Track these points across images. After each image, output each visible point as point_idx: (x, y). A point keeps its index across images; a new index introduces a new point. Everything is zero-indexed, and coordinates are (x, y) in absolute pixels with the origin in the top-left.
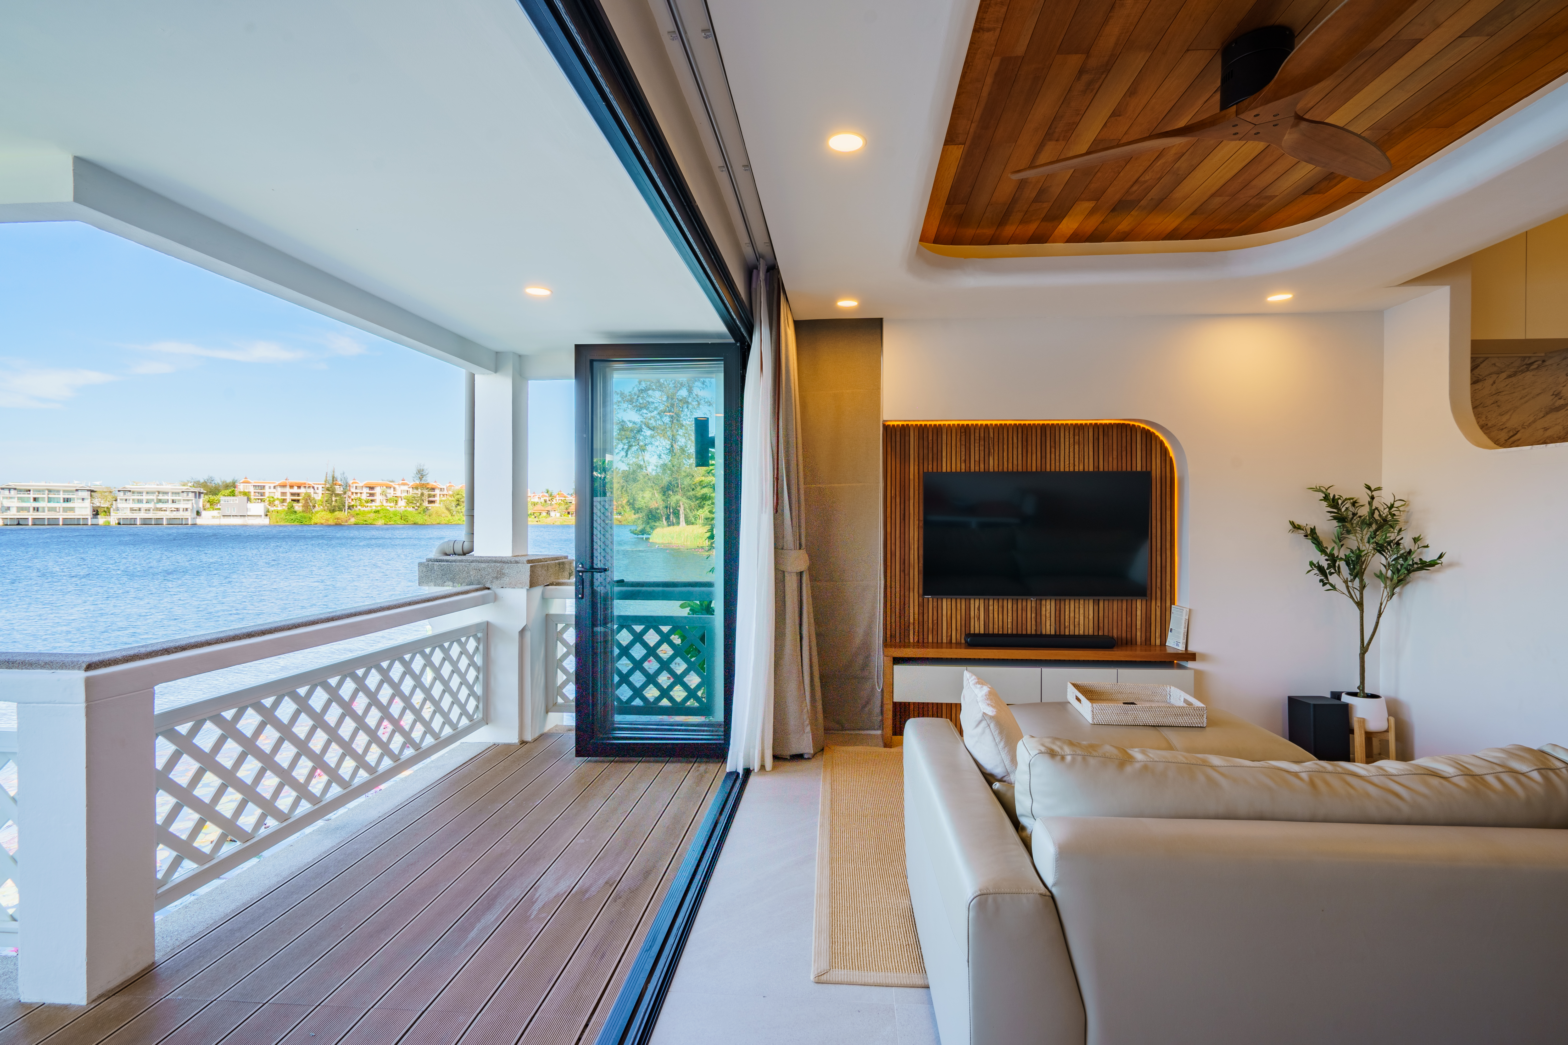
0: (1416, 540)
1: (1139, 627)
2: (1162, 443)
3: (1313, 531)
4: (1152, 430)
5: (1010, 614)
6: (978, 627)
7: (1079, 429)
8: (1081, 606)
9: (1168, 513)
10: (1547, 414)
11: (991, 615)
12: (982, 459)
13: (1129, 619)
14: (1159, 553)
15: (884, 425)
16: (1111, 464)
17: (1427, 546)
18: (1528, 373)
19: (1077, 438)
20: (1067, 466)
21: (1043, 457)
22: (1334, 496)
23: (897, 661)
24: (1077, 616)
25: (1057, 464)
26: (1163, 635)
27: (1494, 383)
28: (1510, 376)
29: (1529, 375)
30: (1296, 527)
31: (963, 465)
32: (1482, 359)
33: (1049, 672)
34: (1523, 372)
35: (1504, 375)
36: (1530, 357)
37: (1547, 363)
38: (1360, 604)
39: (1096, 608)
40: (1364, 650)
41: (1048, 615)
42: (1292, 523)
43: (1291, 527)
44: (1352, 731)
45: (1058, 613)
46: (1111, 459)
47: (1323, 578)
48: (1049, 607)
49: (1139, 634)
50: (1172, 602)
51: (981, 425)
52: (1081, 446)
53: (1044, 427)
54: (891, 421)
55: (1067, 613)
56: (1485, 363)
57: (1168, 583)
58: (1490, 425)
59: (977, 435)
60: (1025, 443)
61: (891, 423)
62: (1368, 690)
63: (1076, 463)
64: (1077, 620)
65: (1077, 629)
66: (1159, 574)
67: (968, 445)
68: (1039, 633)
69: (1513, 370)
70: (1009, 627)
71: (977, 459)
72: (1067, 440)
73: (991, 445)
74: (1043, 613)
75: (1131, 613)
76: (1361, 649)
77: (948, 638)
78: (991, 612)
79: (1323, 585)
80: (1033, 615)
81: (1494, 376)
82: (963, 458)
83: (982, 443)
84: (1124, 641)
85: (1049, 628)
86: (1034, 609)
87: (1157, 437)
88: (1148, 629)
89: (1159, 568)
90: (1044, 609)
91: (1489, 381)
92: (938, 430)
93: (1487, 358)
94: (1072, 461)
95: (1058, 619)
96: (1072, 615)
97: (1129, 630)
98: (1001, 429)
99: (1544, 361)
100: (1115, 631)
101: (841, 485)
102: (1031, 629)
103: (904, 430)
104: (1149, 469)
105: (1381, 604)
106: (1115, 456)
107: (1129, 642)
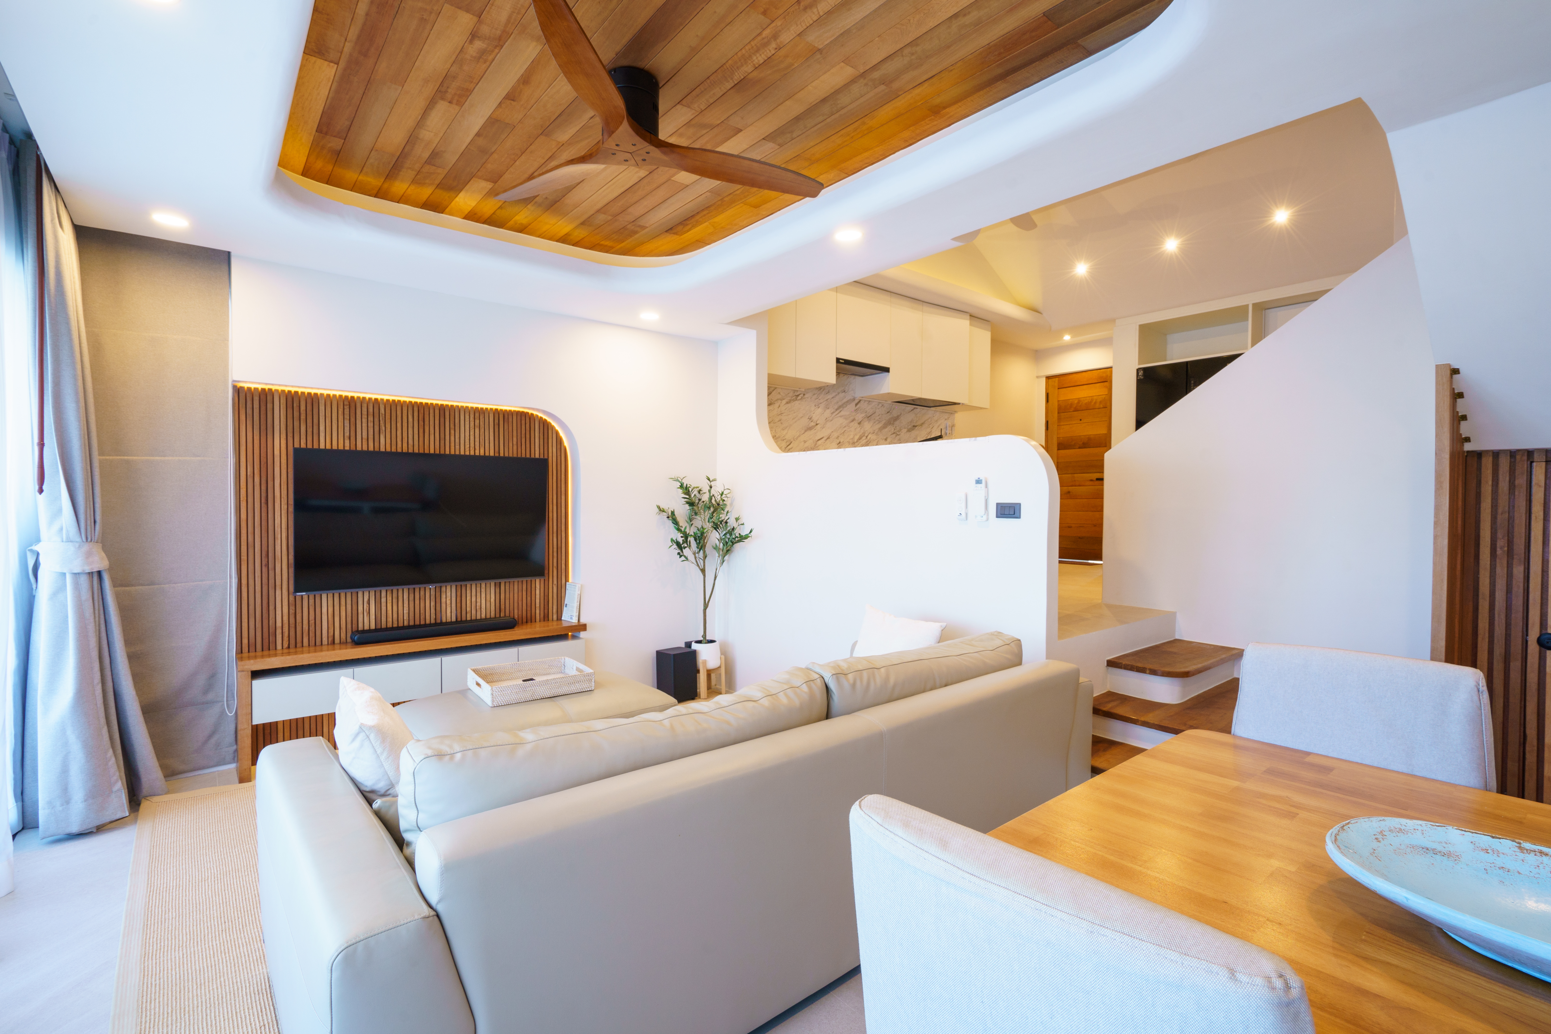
0: (737, 519)
1: (538, 605)
2: (557, 433)
3: (673, 513)
4: (549, 420)
5: (406, 605)
6: (368, 622)
7: (479, 413)
8: (483, 590)
9: (563, 497)
10: (806, 431)
11: (384, 608)
12: (371, 437)
13: (529, 598)
14: (555, 535)
15: (234, 387)
16: (510, 450)
17: (743, 524)
18: (796, 402)
19: (477, 422)
20: (467, 449)
21: (442, 439)
22: (687, 485)
23: (256, 674)
24: (478, 600)
25: (457, 447)
26: (559, 610)
27: (779, 406)
28: (787, 403)
29: (797, 403)
30: (661, 510)
31: (347, 442)
32: (773, 389)
33: (449, 660)
34: (794, 400)
35: (784, 402)
36: (797, 391)
37: (806, 396)
38: (703, 571)
39: (498, 591)
40: (706, 606)
41: (448, 602)
42: (659, 507)
43: (657, 510)
44: (698, 671)
45: (459, 599)
46: (511, 445)
47: (680, 551)
48: (449, 594)
49: (538, 611)
50: (567, 580)
51: (370, 399)
52: (482, 430)
53: (442, 409)
54: (245, 382)
55: (468, 598)
56: (774, 391)
57: (563, 562)
58: (777, 436)
59: (364, 409)
60: (421, 423)
61: (246, 386)
62: (708, 638)
63: (477, 448)
64: (478, 604)
65: (479, 613)
66: (555, 554)
67: (353, 419)
68: (439, 621)
69: (789, 398)
70: (405, 618)
71: (365, 436)
72: (467, 423)
73: (381, 422)
74: (443, 600)
75: (530, 592)
76: (704, 606)
77: (330, 639)
78: (383, 604)
79: (680, 557)
80: (433, 604)
81: (780, 401)
82: (347, 434)
83: (371, 418)
84: (525, 620)
85: (449, 614)
86: (433, 597)
87: (553, 427)
88: (546, 606)
89: (555, 549)
90: (445, 596)
91: (777, 405)
92: (313, 400)
93: (776, 388)
94: (472, 445)
95: (459, 605)
96: (474, 599)
97: (529, 609)
98: (393, 406)
99: (804, 395)
100: (516, 611)
101: (166, 458)
102: (430, 618)
103: (265, 395)
104: (546, 457)
105: (716, 569)
106: (515, 443)
107: (529, 620)
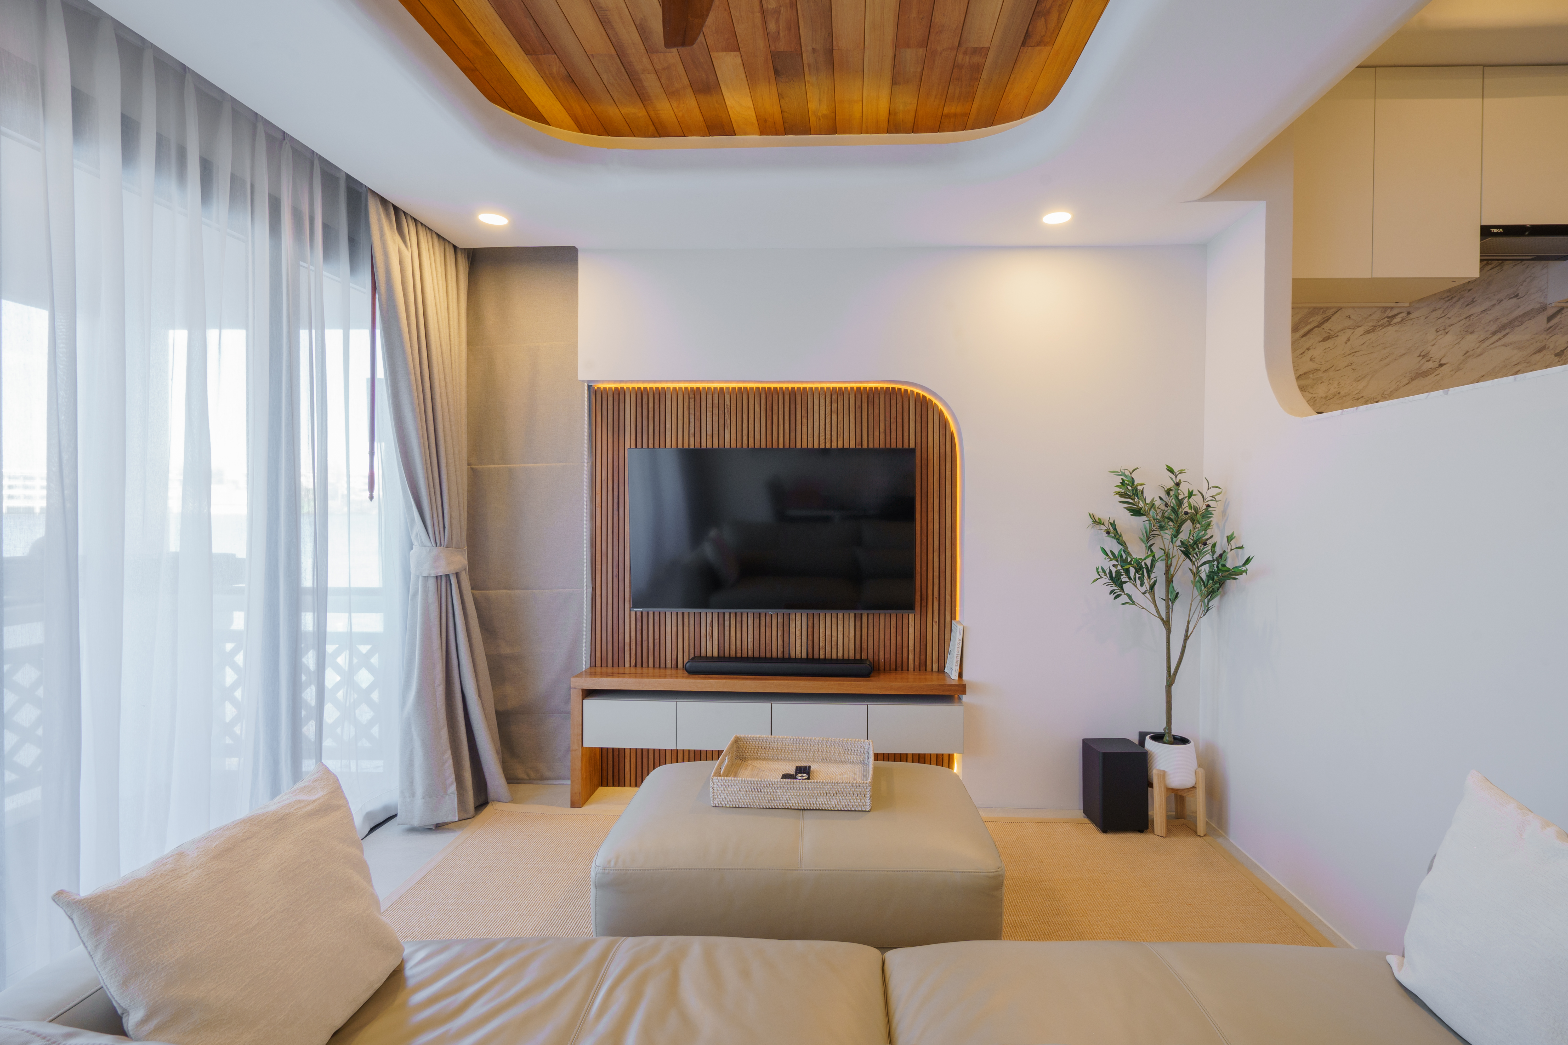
0: (1230, 539)
1: (911, 648)
2: (941, 414)
3: (1113, 525)
4: (928, 396)
5: (750, 632)
6: (711, 648)
7: (837, 395)
8: (840, 622)
9: (948, 502)
10: (1412, 379)
11: (727, 633)
12: (716, 432)
13: (899, 638)
14: (936, 554)
15: (589, 387)
16: (876, 440)
17: (1242, 547)
18: (1390, 328)
19: (834, 405)
20: (822, 442)
21: (793, 430)
24: (834, 634)
25: (810, 439)
26: (942, 658)
27: (1349, 340)
28: (1368, 332)
29: (1391, 330)
30: (1097, 522)
31: (692, 439)
32: (1332, 311)
33: (781, 708)
34: (1383, 326)
35: (1360, 331)
36: (1392, 308)
37: (1412, 316)
38: (1167, 623)
39: (858, 624)
40: (1171, 679)
41: (798, 633)
42: (1092, 516)
43: (1090, 521)
44: (1151, 785)
45: (810, 630)
46: (877, 433)
47: (1115, 588)
48: (799, 621)
49: (911, 657)
50: (953, 617)
51: (715, 388)
52: (840, 417)
53: (793, 393)
54: (603, 382)
55: (822, 630)
56: (1337, 315)
57: (948, 592)
58: (1342, 393)
59: (709, 401)
60: (769, 413)
61: (602, 386)
62: (1176, 731)
63: (834, 438)
64: (834, 639)
65: (834, 651)
66: (936, 581)
67: (698, 414)
68: (786, 656)
69: (1371, 324)
70: (749, 648)
71: (710, 432)
72: (822, 408)
73: (726, 415)
74: (792, 630)
75: (901, 629)
76: (1167, 681)
77: (674, 662)
78: (727, 628)
79: (1115, 598)
80: (780, 633)
81: (1349, 332)
82: (692, 431)
83: (716, 411)
84: (893, 666)
85: (799, 648)
86: (780, 625)
87: (935, 407)
88: (923, 651)
89: (936, 574)
90: (794, 625)
91: (1343, 338)
92: (660, 395)
93: (1340, 309)
94: (828, 436)
95: (810, 638)
96: (828, 632)
97: (899, 652)
98: (740, 394)
99: (1409, 313)
100: (882, 653)
101: (538, 465)
102: (776, 650)
103: (619, 394)
104: (912, 446)
105: (1189, 622)
106: (882, 430)
107: (898, 667)
